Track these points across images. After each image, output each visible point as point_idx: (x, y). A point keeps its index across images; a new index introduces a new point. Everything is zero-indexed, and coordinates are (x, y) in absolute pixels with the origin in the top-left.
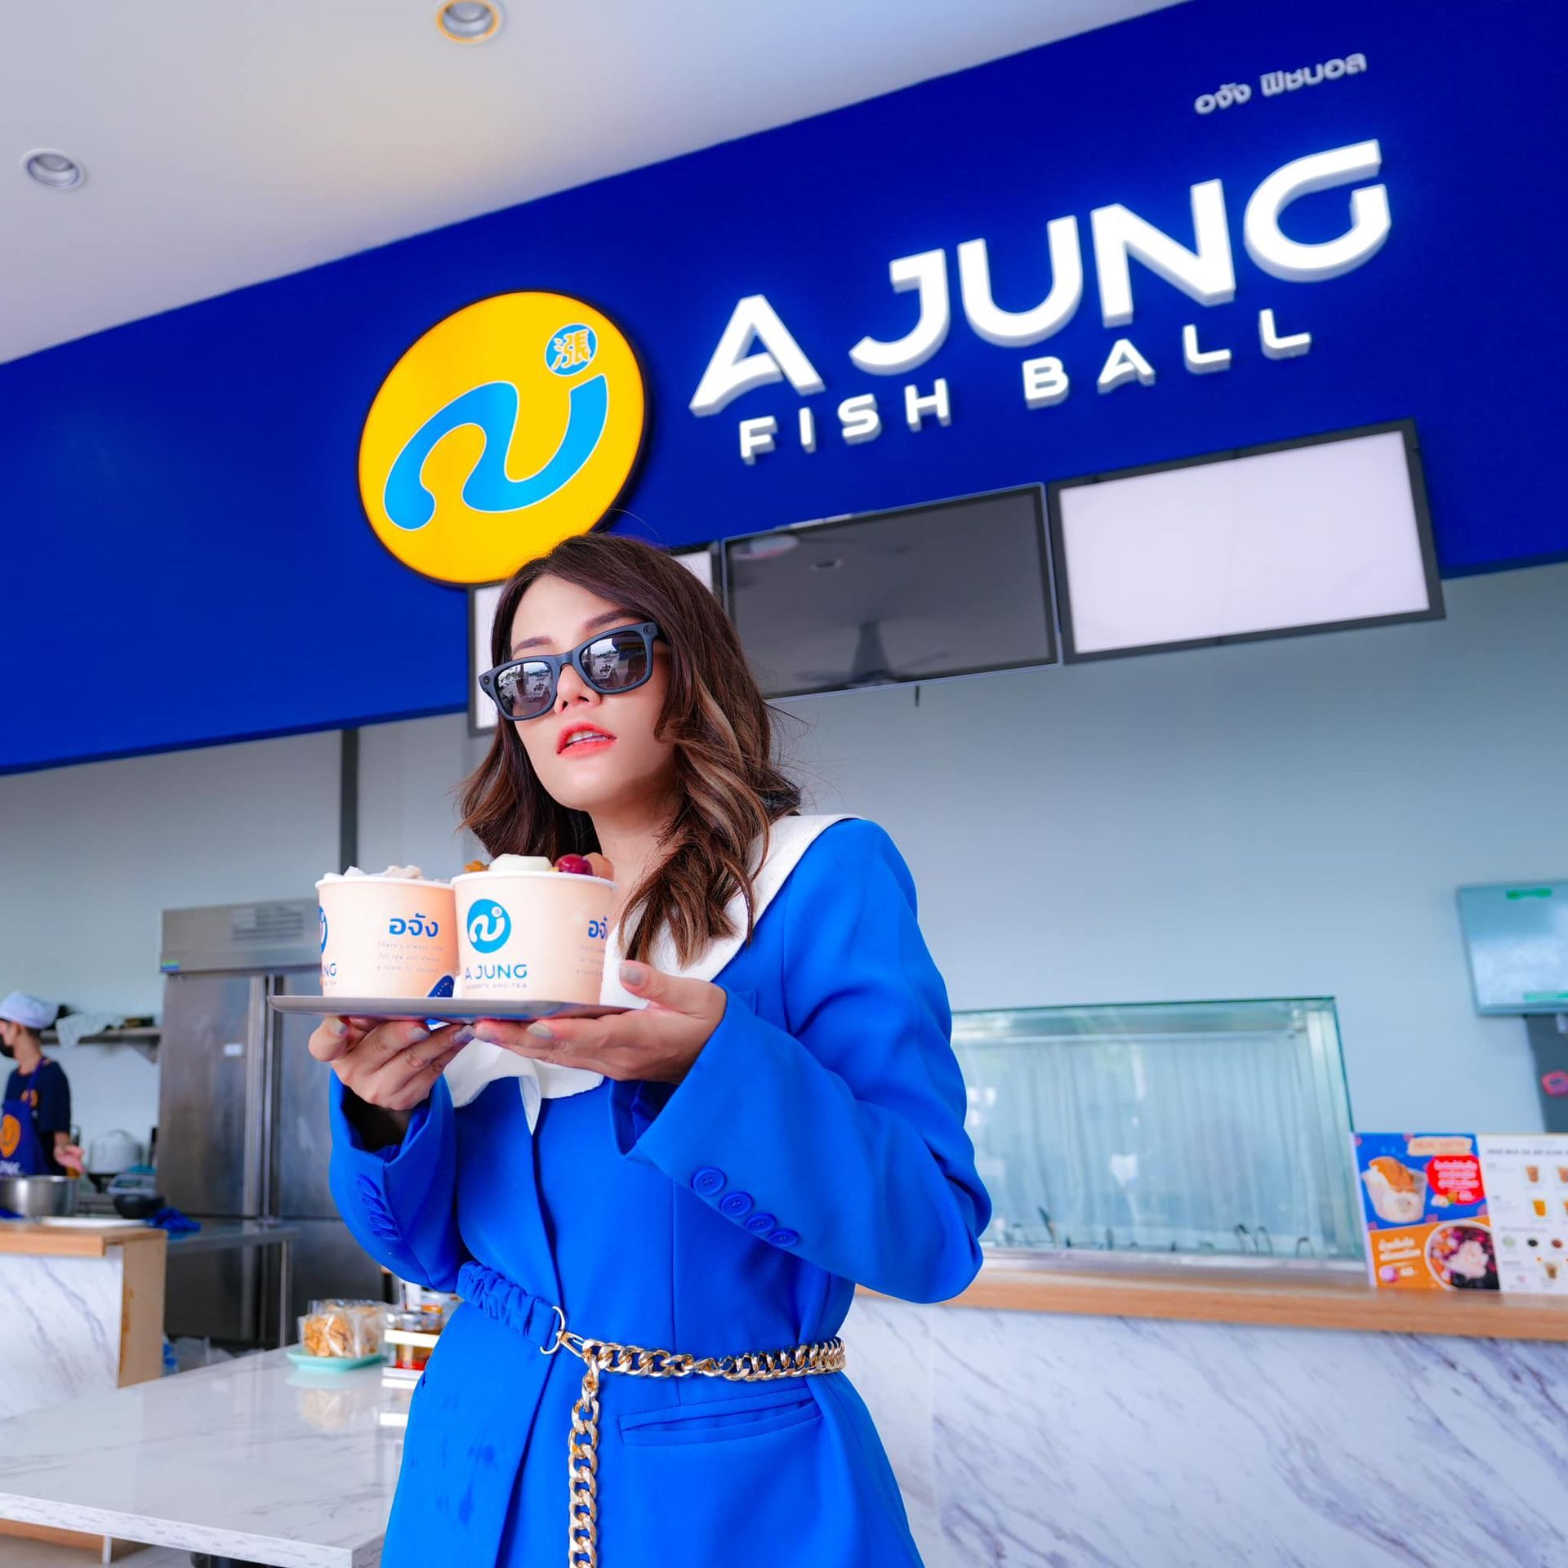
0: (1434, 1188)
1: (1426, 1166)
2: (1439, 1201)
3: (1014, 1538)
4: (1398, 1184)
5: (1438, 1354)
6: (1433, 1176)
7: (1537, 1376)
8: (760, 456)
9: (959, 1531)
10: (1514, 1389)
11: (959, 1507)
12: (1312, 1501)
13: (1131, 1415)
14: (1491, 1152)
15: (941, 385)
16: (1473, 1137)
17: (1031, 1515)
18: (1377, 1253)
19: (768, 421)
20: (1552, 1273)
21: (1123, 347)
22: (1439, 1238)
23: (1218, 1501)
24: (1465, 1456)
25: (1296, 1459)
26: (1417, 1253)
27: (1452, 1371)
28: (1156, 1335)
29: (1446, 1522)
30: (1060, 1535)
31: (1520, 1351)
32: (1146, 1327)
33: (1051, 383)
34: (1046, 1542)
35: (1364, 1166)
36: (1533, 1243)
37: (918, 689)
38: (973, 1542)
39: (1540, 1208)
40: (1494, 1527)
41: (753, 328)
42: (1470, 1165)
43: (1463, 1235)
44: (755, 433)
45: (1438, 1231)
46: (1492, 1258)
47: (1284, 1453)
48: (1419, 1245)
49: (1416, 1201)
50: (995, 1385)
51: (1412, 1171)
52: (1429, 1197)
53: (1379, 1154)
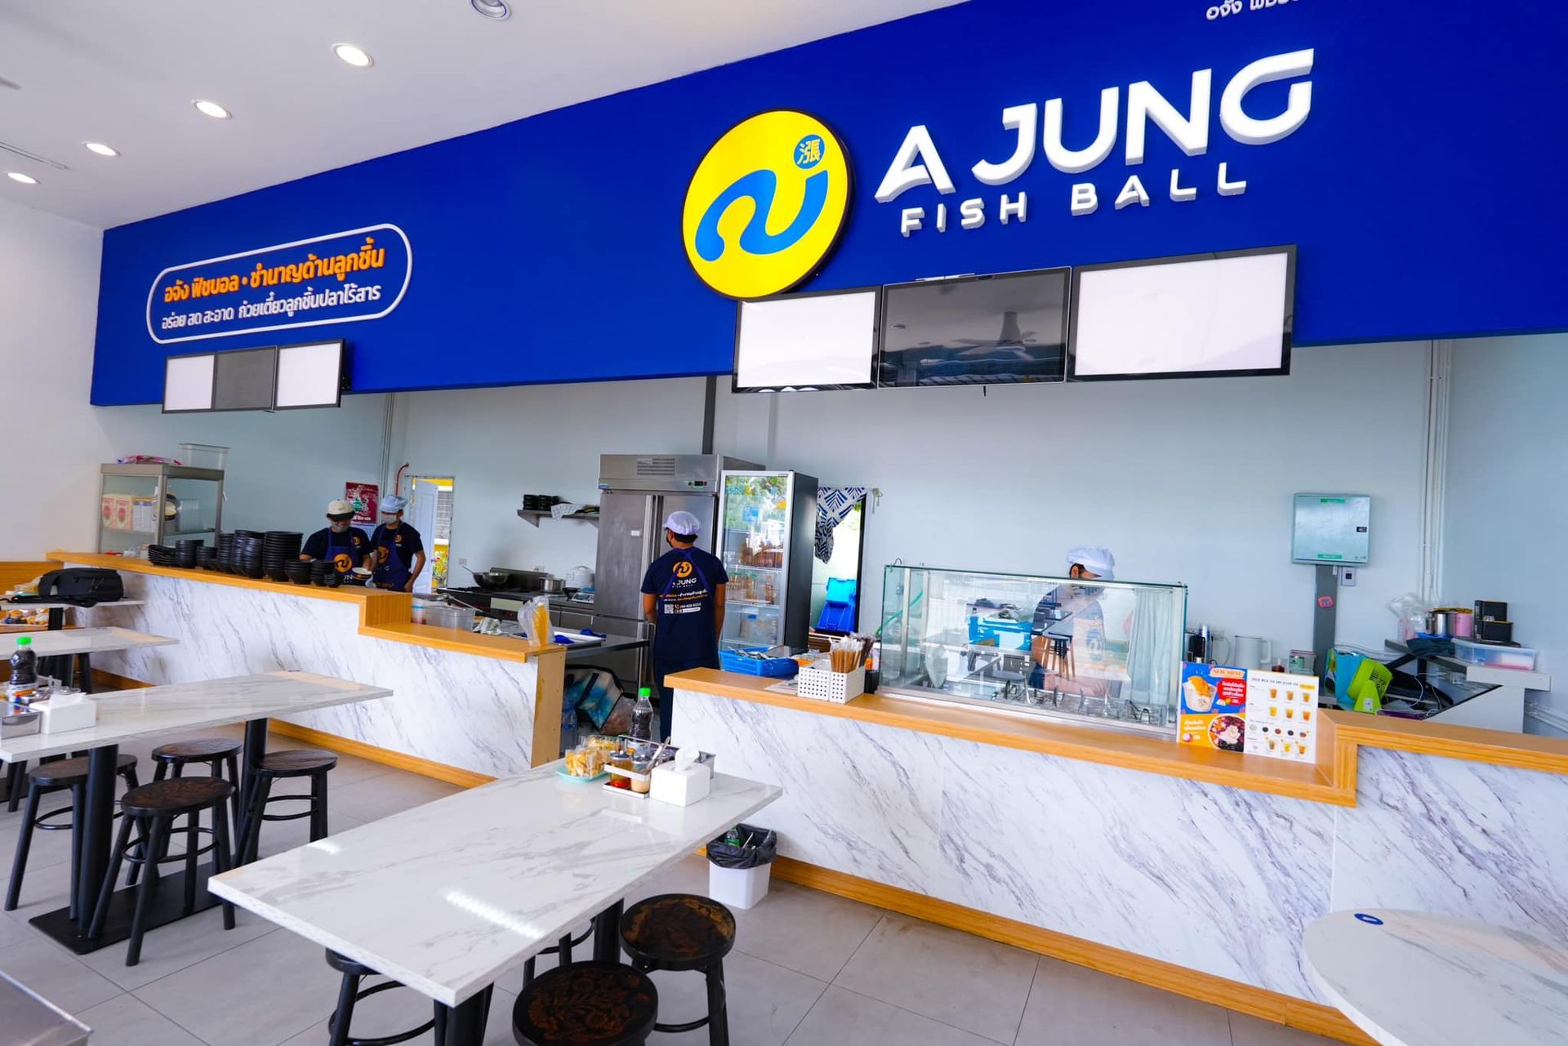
0: (1220, 696)
1: (1217, 683)
2: (1220, 702)
3: (970, 854)
4: (1201, 691)
5: (1200, 788)
6: (1221, 689)
7: (1248, 804)
8: (913, 232)
9: (946, 847)
10: (1235, 810)
11: (948, 836)
12: (1121, 854)
13: (1037, 801)
14: (1254, 679)
15: (1022, 196)
16: (1246, 670)
17: (980, 844)
18: (1183, 725)
19: (919, 211)
20: (1272, 746)
21: (1134, 180)
22: (1216, 722)
23: (1074, 847)
24: (1203, 840)
25: (1117, 832)
26: (1204, 728)
27: (1205, 798)
28: (1056, 761)
29: (1187, 871)
30: (992, 855)
31: (1242, 792)
32: (1051, 756)
33: (1087, 201)
34: (985, 858)
35: (1185, 680)
36: (1265, 730)
37: (985, 387)
38: (951, 853)
39: (1273, 712)
40: (1210, 877)
41: (917, 147)
42: (1241, 685)
43: (1230, 721)
44: (911, 218)
45: (1215, 719)
46: (1242, 735)
47: (1111, 828)
48: (1205, 724)
49: (1209, 701)
50: (970, 778)
51: (1210, 685)
52: (1216, 700)
53: (1195, 674)
